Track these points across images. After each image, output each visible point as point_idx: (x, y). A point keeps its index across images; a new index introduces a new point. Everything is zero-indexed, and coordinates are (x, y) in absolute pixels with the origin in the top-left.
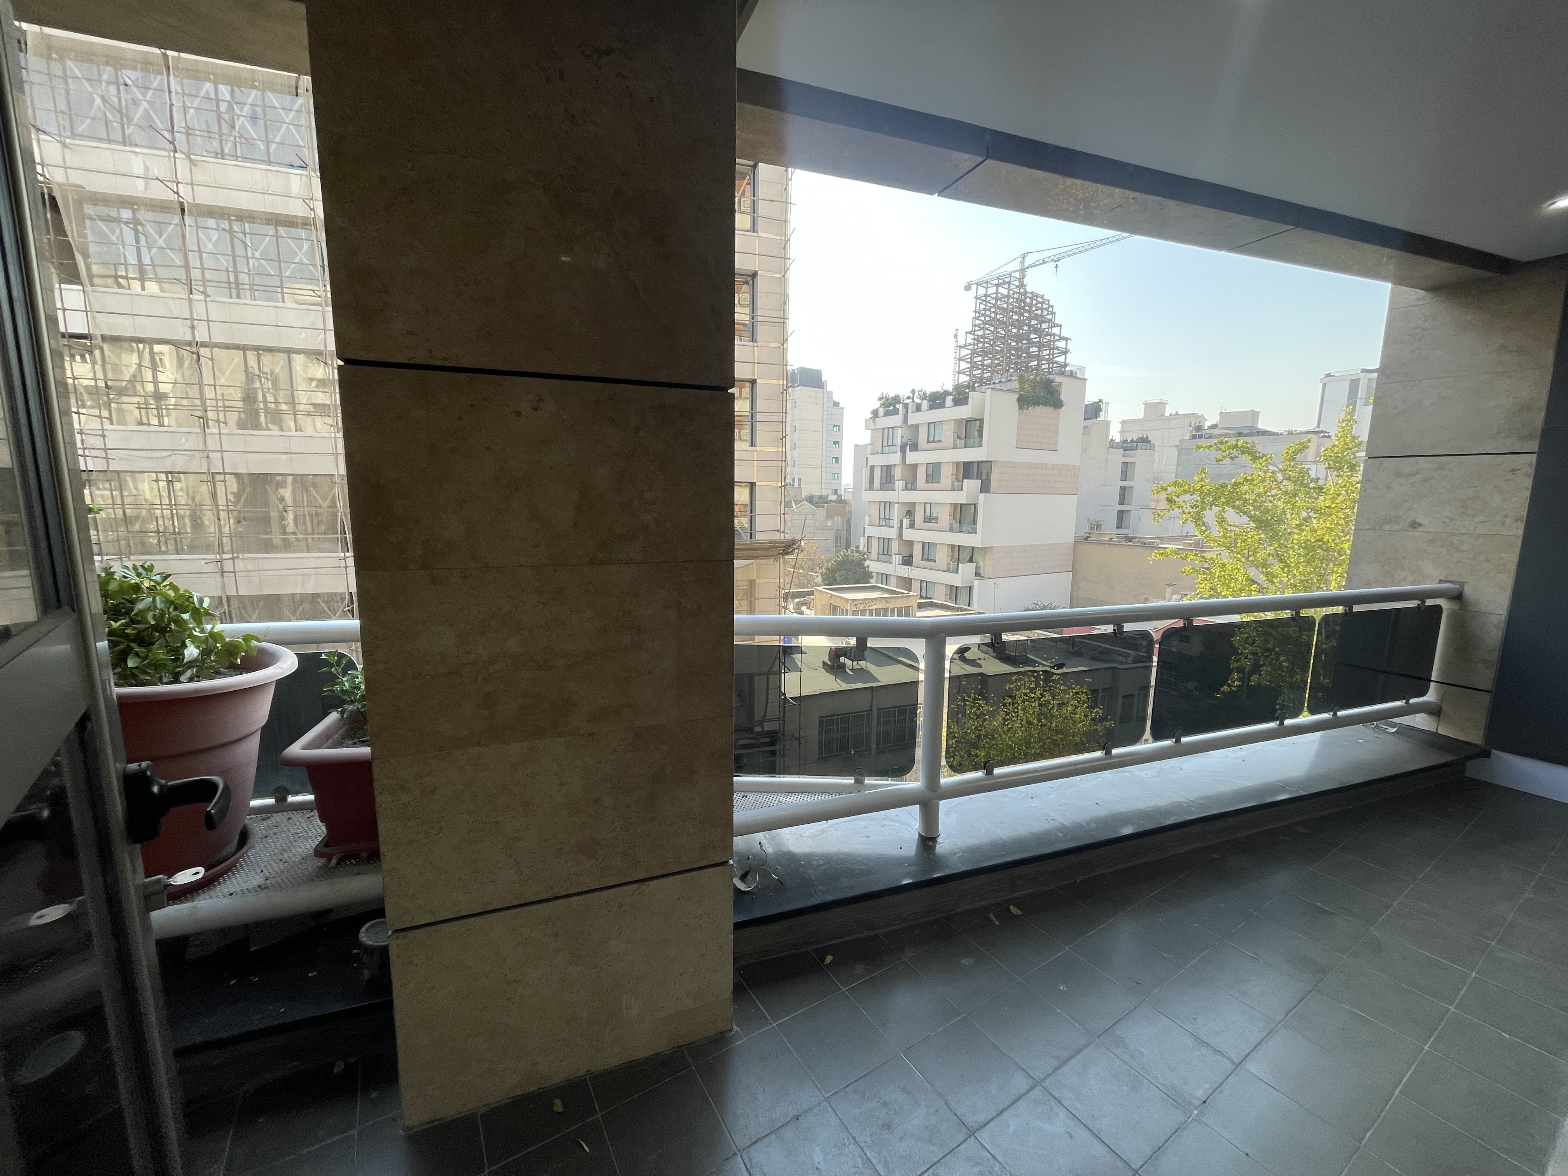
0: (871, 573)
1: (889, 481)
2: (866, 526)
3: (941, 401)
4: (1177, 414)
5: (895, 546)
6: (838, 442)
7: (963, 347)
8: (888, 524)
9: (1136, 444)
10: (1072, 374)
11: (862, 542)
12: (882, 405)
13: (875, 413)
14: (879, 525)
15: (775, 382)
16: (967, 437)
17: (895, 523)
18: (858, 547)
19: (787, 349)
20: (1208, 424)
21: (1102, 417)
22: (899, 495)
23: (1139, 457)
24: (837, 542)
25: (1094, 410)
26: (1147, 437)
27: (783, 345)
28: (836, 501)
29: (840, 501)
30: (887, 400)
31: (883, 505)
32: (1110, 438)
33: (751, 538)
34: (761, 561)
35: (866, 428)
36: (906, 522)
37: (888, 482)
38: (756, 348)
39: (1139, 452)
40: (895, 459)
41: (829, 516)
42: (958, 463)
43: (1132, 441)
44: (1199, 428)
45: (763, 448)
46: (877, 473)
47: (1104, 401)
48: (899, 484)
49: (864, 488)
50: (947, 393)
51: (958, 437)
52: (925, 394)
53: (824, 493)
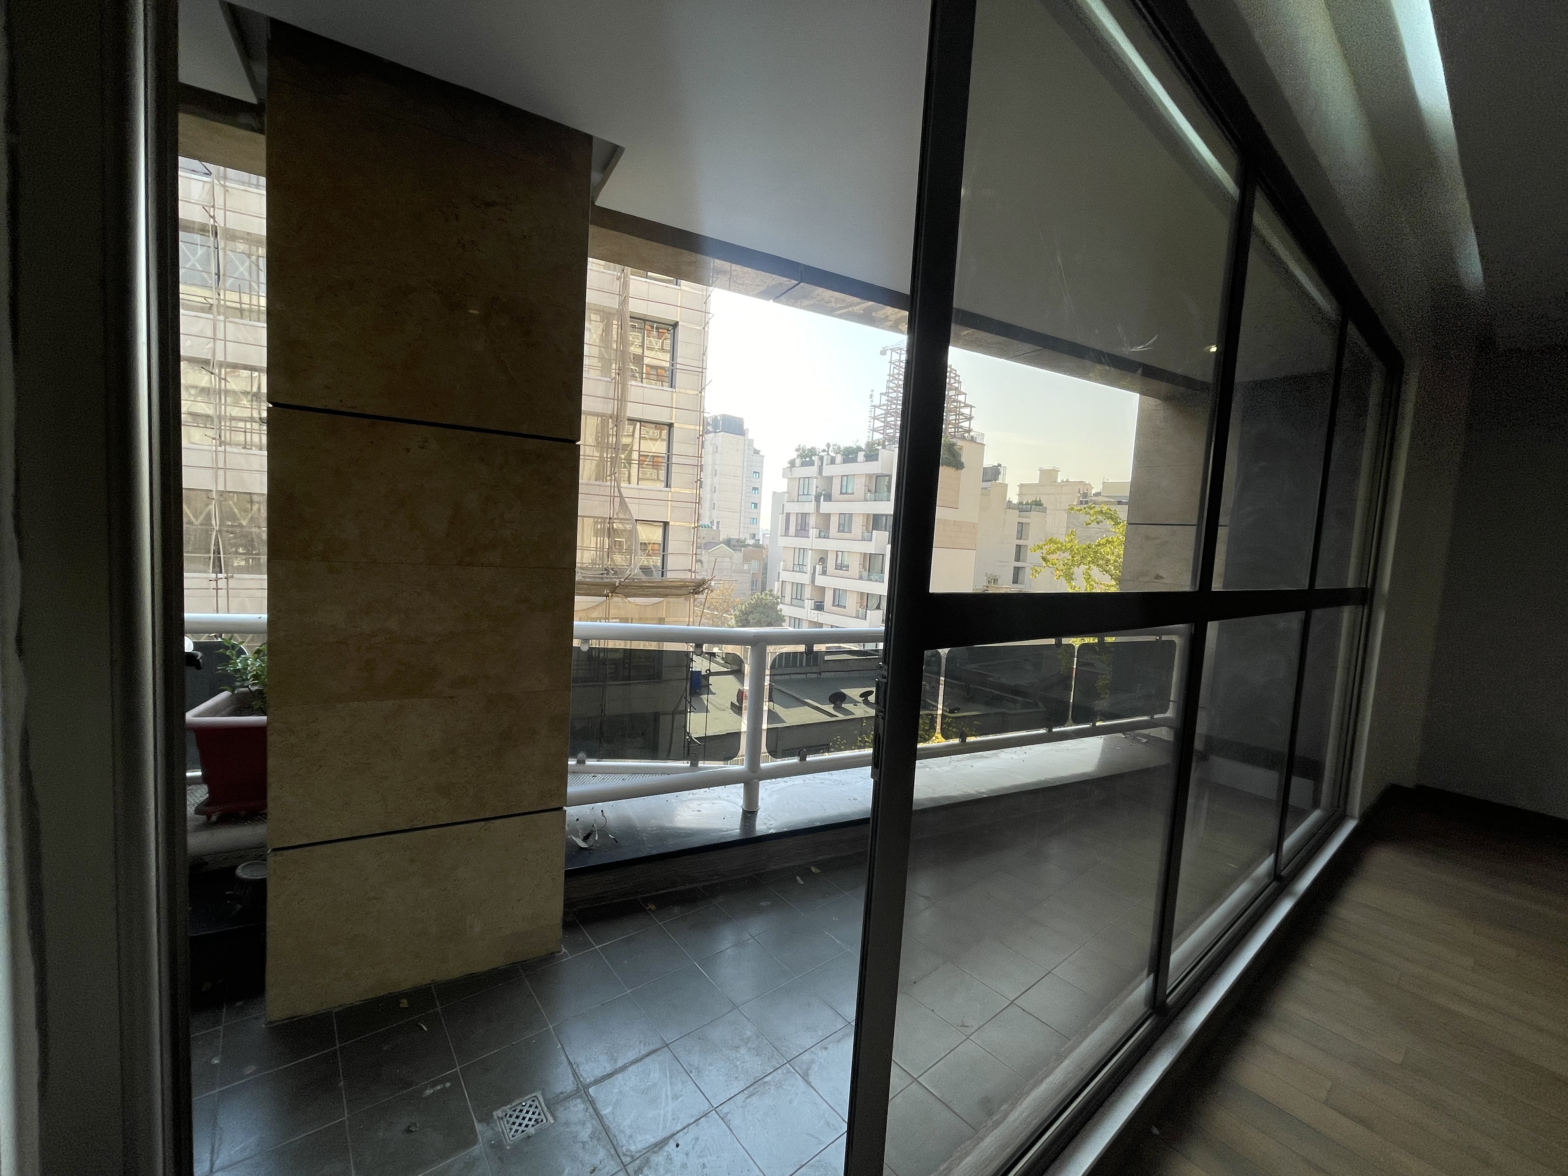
0: (784, 616)
1: (803, 528)
2: (781, 571)
3: (854, 456)
4: (1067, 481)
5: (808, 592)
6: (757, 489)
7: (878, 407)
8: (801, 570)
9: (1030, 506)
10: (972, 439)
11: (777, 586)
12: (798, 456)
13: (792, 463)
14: (793, 571)
15: (692, 427)
16: (877, 491)
17: (809, 569)
18: (771, 591)
19: (704, 397)
20: (1093, 492)
21: (1000, 481)
22: (813, 542)
23: (1033, 518)
24: (753, 585)
25: (993, 473)
26: (1040, 501)
27: (701, 392)
28: (753, 546)
29: (757, 546)
30: (804, 451)
31: (797, 551)
32: (1008, 499)
33: (662, 576)
34: (672, 599)
35: (783, 477)
36: (819, 568)
37: (802, 530)
38: (675, 394)
39: (1033, 513)
40: (810, 507)
41: (747, 559)
42: (868, 515)
43: (1027, 504)
44: (1085, 495)
45: (677, 490)
46: (793, 519)
47: (1002, 465)
48: (813, 532)
49: (779, 534)
50: (859, 449)
51: (869, 491)
52: (839, 448)
53: (742, 537)
